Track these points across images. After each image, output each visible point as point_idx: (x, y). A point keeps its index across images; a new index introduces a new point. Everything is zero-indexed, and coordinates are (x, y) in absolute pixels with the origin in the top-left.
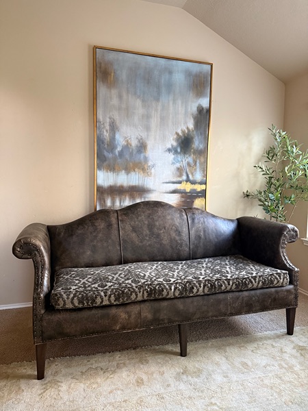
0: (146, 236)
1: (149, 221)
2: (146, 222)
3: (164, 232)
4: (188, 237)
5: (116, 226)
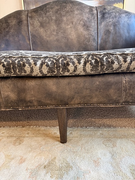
0: (54, 31)
1: (56, 17)
2: (54, 18)
3: (71, 27)
4: (96, 31)
5: (25, 22)
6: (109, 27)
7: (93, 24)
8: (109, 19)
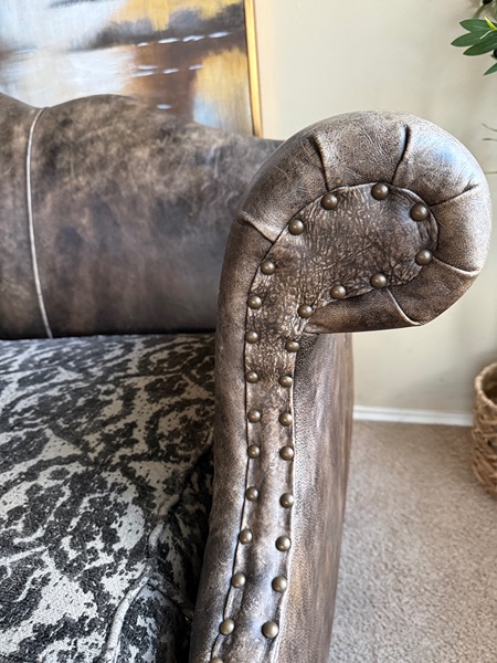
6: (74, 216)
7: (9, 202)
8: (77, 176)
